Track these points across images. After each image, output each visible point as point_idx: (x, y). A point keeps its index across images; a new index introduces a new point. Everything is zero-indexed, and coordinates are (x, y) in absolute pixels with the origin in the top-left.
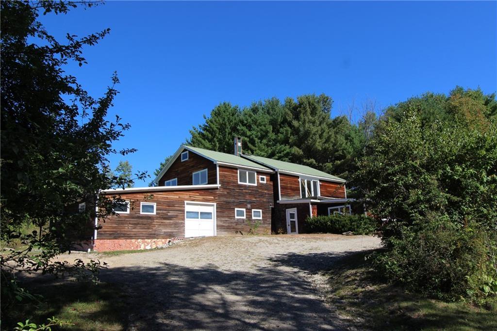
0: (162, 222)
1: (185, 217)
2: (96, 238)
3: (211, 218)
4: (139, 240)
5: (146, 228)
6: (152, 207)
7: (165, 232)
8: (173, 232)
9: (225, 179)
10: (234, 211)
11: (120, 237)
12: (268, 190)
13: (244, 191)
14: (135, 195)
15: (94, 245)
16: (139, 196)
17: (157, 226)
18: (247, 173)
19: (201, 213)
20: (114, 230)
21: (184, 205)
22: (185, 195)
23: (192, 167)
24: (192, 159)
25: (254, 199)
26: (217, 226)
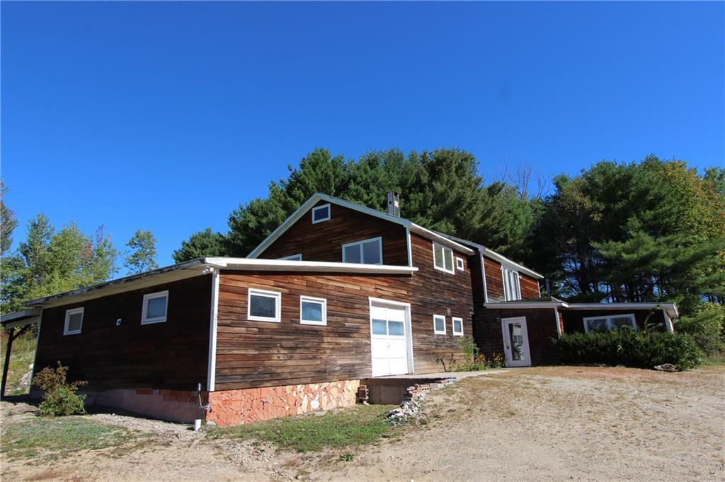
0: (337, 344)
1: (371, 332)
2: (212, 388)
3: (403, 335)
4: (299, 386)
5: (310, 356)
6: (318, 307)
7: (341, 365)
8: (353, 365)
9: (420, 258)
10: (433, 318)
11: (262, 382)
12: (467, 285)
13: (441, 282)
14: (289, 278)
15: (208, 407)
16: (298, 282)
17: (328, 351)
18: (443, 249)
19: (390, 322)
20: (251, 363)
21: (369, 305)
22: (369, 286)
23: (340, 233)
24: (339, 220)
25: (453, 299)
26: (415, 350)
